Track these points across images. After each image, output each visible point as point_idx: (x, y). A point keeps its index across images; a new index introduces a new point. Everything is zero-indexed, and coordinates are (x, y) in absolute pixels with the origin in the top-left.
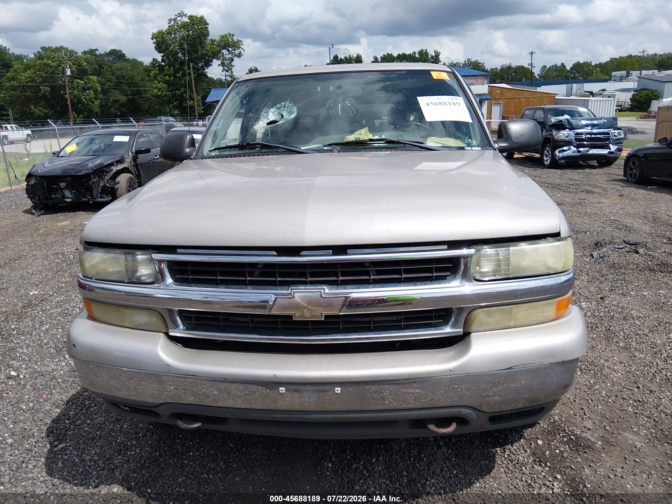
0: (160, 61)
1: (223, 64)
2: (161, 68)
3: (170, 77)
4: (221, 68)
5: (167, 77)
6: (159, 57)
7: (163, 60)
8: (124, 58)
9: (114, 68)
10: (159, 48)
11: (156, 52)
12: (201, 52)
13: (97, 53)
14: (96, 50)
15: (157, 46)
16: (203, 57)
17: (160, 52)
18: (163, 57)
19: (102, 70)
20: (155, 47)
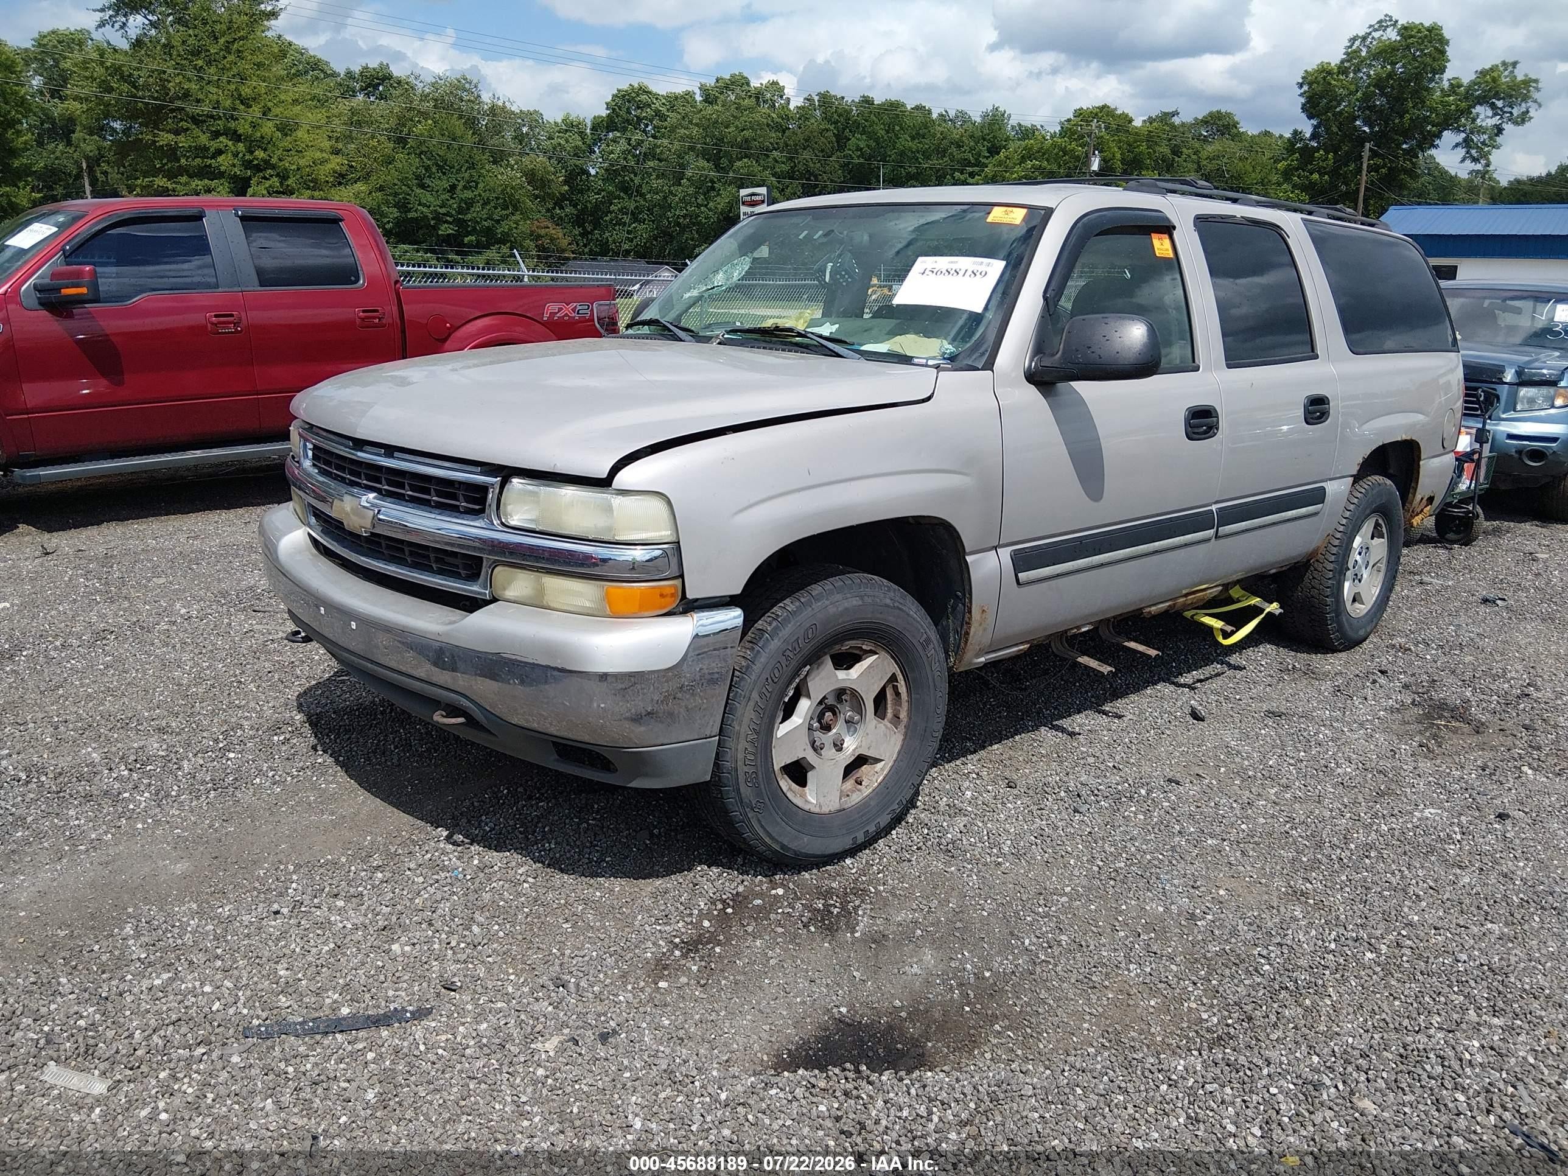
0: (1308, 135)
1: (1467, 143)
2: (1307, 154)
3: (1321, 175)
4: (1461, 152)
5: (1316, 176)
6: (1307, 127)
7: (1314, 136)
8: (1234, 131)
9: (1204, 154)
10: (1311, 107)
11: (1304, 116)
12: (1413, 112)
13: (1176, 120)
14: (1175, 113)
15: (1307, 102)
16: (1418, 124)
17: (1310, 117)
18: (1315, 127)
19: (1177, 159)
20: (1304, 105)
